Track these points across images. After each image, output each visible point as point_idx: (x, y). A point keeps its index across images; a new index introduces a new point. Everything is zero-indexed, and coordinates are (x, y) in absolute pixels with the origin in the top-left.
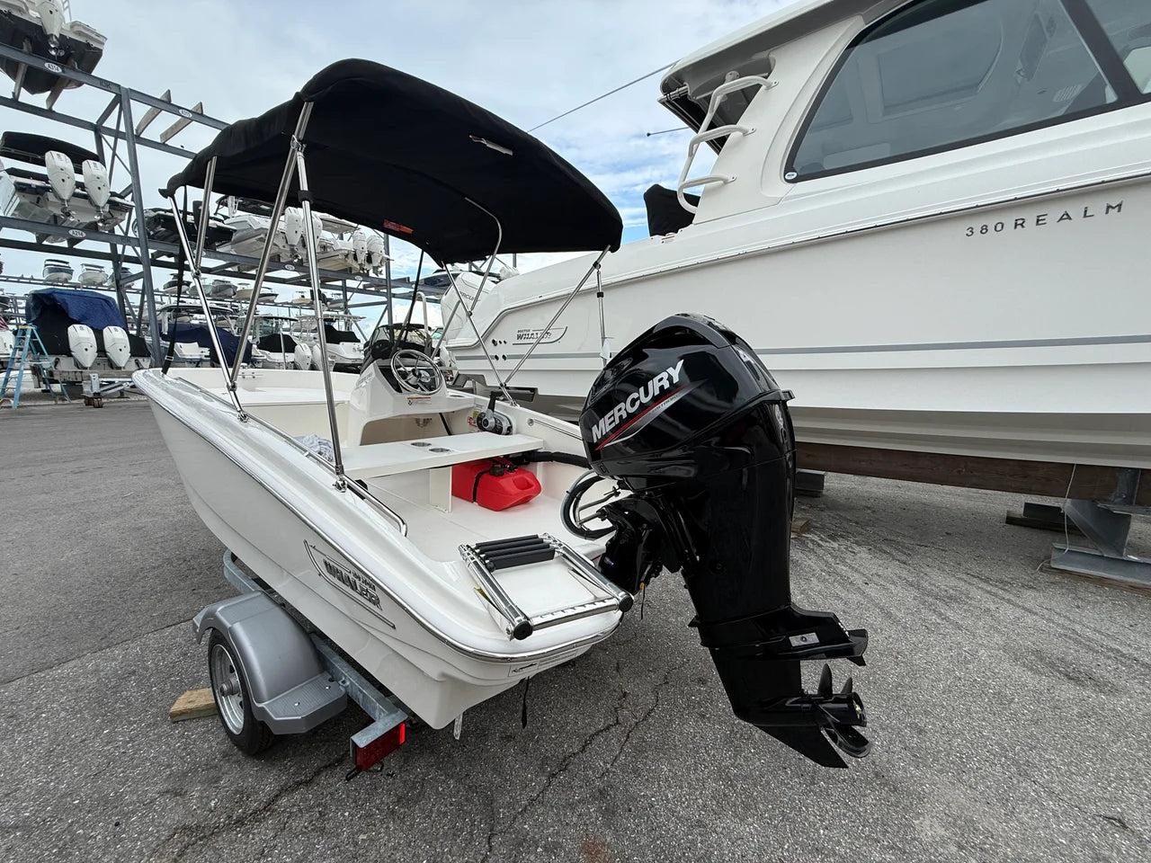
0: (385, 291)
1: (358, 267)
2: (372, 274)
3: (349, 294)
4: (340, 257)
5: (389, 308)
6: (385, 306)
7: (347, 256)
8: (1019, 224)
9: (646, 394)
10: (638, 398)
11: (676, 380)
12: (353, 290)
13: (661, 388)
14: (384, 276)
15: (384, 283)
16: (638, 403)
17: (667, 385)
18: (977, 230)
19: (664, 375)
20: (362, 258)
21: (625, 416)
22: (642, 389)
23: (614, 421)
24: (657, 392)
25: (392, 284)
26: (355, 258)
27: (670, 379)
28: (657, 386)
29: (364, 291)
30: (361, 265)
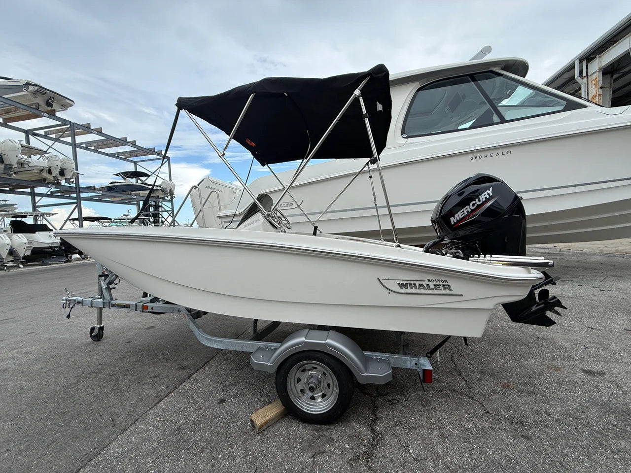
0: (75, 195)
1: (53, 179)
2: (63, 183)
3: (37, 198)
4: (35, 171)
5: (79, 207)
6: (75, 205)
7: (42, 170)
8: (486, 156)
9: (479, 201)
10: (476, 203)
11: (491, 194)
12: (42, 195)
13: (486, 198)
14: (74, 185)
15: (74, 190)
16: (476, 205)
17: (488, 197)
18: (474, 158)
19: (486, 193)
20: (56, 172)
21: (470, 210)
22: (477, 200)
23: (464, 213)
24: (484, 200)
25: (81, 190)
26: (50, 172)
27: (488, 194)
28: (484, 197)
29: (52, 195)
30: (55, 177)
